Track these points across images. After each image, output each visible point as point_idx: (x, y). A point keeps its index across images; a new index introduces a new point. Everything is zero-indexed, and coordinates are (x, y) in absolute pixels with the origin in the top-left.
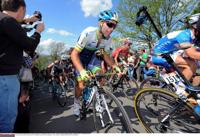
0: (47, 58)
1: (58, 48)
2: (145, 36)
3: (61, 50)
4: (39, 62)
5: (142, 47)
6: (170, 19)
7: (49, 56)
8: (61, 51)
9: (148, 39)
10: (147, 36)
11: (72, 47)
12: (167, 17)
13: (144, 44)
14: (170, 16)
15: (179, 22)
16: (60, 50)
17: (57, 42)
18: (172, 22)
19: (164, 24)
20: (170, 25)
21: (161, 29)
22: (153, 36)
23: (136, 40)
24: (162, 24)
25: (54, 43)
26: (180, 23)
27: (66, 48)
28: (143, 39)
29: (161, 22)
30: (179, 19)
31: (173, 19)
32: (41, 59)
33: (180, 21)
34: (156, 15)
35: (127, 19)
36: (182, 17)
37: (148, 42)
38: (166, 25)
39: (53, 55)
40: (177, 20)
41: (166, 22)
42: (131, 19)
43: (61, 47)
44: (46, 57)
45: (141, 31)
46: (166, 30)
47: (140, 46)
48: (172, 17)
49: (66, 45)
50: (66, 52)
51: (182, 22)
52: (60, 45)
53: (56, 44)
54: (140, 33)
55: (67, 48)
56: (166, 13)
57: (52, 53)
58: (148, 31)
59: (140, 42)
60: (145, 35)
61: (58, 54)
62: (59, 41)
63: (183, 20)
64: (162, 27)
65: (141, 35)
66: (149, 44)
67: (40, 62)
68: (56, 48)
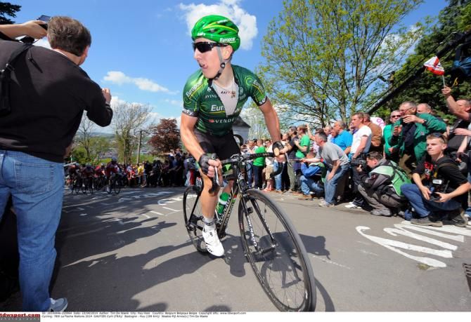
0: (107, 140)
1: (132, 118)
2: (316, 104)
3: (139, 124)
4: (87, 149)
6: (363, 72)
7: (113, 137)
8: (139, 127)
9: (320, 109)
10: (319, 103)
11: (167, 119)
12: (359, 69)
13: (313, 118)
14: (364, 67)
15: (378, 79)
16: (136, 123)
17: (129, 105)
18: (366, 78)
19: (352, 83)
21: (346, 91)
22: (330, 104)
23: (298, 110)
24: (349, 81)
25: (122, 105)
26: (382, 82)
27: (151, 120)
28: (310, 110)
29: (347, 77)
30: (378, 74)
31: (368, 74)
32: (91, 142)
33: (381, 77)
35: (282, 64)
36: (385, 70)
37: (321, 116)
38: (355, 84)
39: (120, 133)
40: (375, 75)
41: (355, 79)
42: (291, 66)
43: (140, 116)
45: (309, 93)
48: (368, 69)
49: (151, 113)
50: (150, 128)
51: (385, 81)
52: (138, 113)
53: (126, 109)
54: (307, 96)
55: (154, 120)
56: (358, 59)
57: (118, 128)
58: (321, 92)
60: (316, 100)
61: (132, 131)
62: (134, 104)
63: (386, 78)
64: (347, 88)
65: (308, 101)
66: (322, 120)
67: (90, 150)
68: (128, 118)
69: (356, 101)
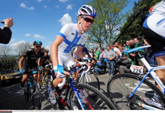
0: (15, 58)
1: (26, 48)
2: (97, 39)
5: (95, 46)
7: (17, 56)
9: (99, 41)
12: (110, 27)
13: (97, 44)
17: (25, 43)
18: (113, 30)
19: (108, 31)
20: (112, 32)
22: (102, 39)
23: (91, 42)
25: (21, 43)
26: (118, 31)
28: (95, 41)
29: (106, 30)
31: (113, 28)
33: (117, 29)
34: (103, 25)
36: (118, 27)
37: (99, 43)
39: (21, 55)
41: (109, 30)
44: (13, 57)
45: (95, 35)
46: (110, 35)
47: (94, 46)
48: (113, 27)
51: (119, 30)
52: (29, 46)
53: (24, 45)
54: (94, 37)
56: (110, 24)
57: (20, 53)
58: (99, 35)
59: (94, 44)
63: (119, 29)
64: (107, 33)
65: (94, 38)
66: (100, 45)
68: (24, 48)
69: (111, 38)
